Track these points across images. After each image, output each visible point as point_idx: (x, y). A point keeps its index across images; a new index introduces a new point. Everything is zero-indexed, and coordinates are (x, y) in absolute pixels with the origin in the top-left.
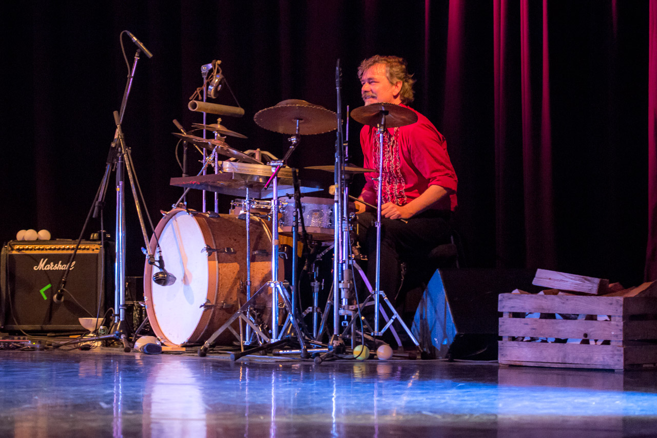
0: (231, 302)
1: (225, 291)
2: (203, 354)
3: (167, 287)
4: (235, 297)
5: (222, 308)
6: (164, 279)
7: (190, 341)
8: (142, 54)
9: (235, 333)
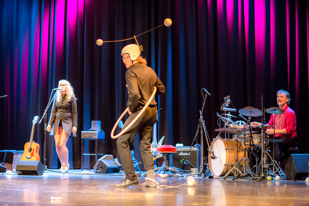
0: (233, 164)
1: (230, 161)
2: (225, 179)
3: (215, 160)
4: (233, 163)
5: (230, 166)
6: (214, 158)
7: (221, 175)
8: (208, 95)
9: (234, 173)
